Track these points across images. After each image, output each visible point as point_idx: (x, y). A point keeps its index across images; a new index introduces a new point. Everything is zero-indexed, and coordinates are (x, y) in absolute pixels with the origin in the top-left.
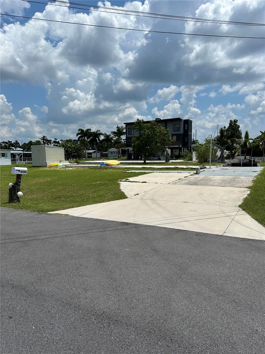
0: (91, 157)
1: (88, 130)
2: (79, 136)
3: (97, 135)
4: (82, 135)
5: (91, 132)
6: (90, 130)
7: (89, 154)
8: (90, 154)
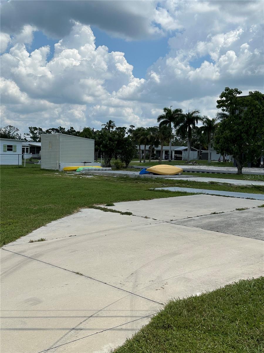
0: (180, 159)
1: (177, 111)
2: (162, 120)
3: (191, 119)
4: (167, 119)
5: (182, 114)
6: (180, 111)
7: (176, 152)
8: (180, 152)
